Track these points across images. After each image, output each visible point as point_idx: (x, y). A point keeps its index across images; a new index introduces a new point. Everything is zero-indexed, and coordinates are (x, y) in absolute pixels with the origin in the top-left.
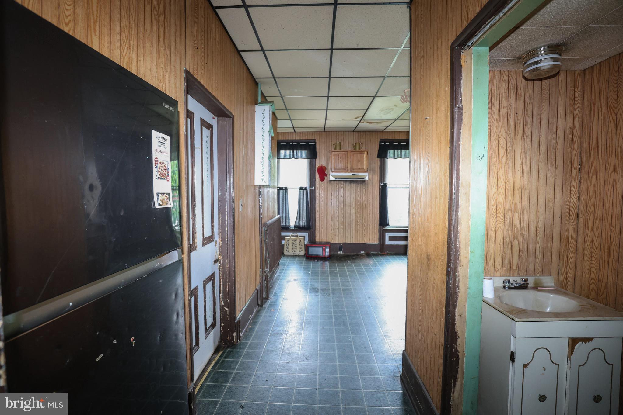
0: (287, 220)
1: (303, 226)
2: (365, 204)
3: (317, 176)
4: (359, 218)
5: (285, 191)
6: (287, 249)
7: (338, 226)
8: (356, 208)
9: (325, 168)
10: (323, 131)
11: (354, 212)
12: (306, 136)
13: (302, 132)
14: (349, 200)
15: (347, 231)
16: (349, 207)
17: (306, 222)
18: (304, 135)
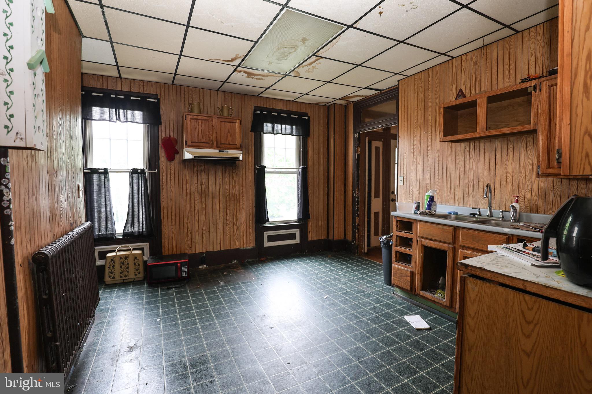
0: (109, 226)
1: (139, 232)
2: (237, 195)
3: (162, 154)
4: (229, 215)
5: (102, 176)
6: (111, 274)
7: (197, 228)
8: (224, 201)
9: (176, 141)
10: (171, 82)
11: (221, 206)
12: (142, 88)
13: (135, 80)
14: (214, 189)
15: (211, 235)
16: (214, 200)
17: (144, 226)
18: (137, 85)
